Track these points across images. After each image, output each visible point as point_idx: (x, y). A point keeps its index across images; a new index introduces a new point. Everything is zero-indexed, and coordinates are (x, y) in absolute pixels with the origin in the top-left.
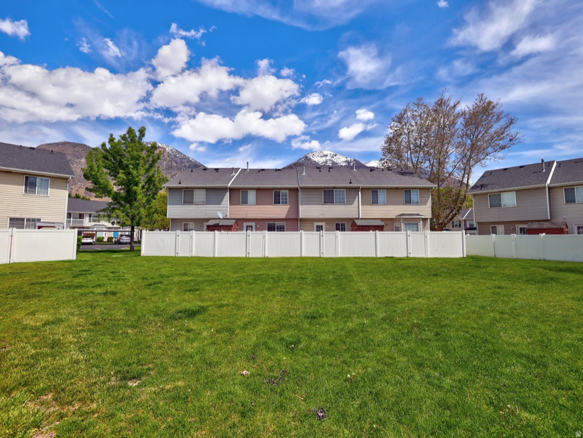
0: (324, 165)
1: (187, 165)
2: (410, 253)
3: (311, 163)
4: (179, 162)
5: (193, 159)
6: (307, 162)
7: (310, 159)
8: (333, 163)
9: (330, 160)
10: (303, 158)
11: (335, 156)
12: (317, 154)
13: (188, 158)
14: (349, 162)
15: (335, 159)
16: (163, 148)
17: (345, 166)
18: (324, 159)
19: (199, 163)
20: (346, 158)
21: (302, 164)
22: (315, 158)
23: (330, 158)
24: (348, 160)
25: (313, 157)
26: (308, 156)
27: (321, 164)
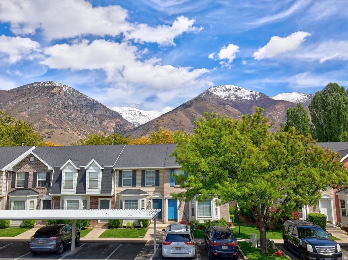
0: (227, 100)
1: (84, 103)
3: (213, 98)
4: (76, 100)
5: (90, 98)
6: (208, 97)
7: (211, 94)
8: (237, 97)
9: (234, 94)
10: (204, 93)
11: (239, 89)
12: (219, 89)
13: (85, 97)
14: (254, 96)
15: (239, 93)
16: (60, 87)
17: (250, 100)
18: (227, 93)
19: (96, 101)
20: (251, 92)
21: (203, 99)
22: (217, 93)
23: (234, 92)
24: (253, 94)
25: (215, 92)
26: (210, 91)
27: (224, 99)
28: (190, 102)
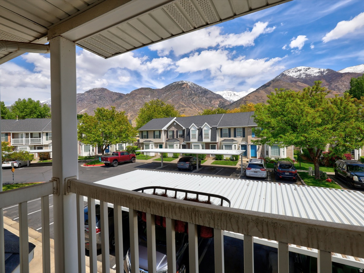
0: (299, 78)
1: (200, 91)
3: (287, 78)
4: (196, 90)
6: (283, 77)
7: (286, 75)
8: (307, 75)
9: (304, 73)
10: (279, 75)
11: (309, 69)
12: (292, 71)
13: (201, 88)
14: (321, 72)
15: (308, 72)
16: (187, 84)
17: (318, 76)
18: (298, 73)
20: (319, 69)
21: (279, 80)
22: (290, 74)
23: (304, 71)
24: (321, 71)
25: (288, 73)
26: (284, 73)
27: (296, 78)
28: (269, 83)
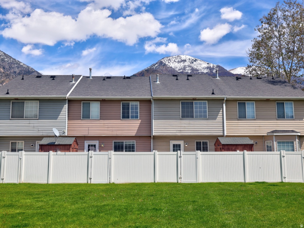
0: (182, 72)
1: (17, 70)
2: (285, 178)
3: (166, 70)
4: (7, 67)
5: (24, 64)
6: (161, 68)
7: (165, 65)
8: (193, 69)
9: (189, 66)
10: (156, 63)
11: (195, 61)
12: (173, 59)
13: (18, 63)
14: (210, 69)
15: (195, 65)
17: (206, 73)
18: (182, 64)
19: (32, 68)
20: (208, 64)
21: (155, 71)
22: (171, 64)
23: (189, 63)
24: (210, 67)
25: (169, 63)
26: (163, 62)
27: (179, 71)
28: (141, 73)
